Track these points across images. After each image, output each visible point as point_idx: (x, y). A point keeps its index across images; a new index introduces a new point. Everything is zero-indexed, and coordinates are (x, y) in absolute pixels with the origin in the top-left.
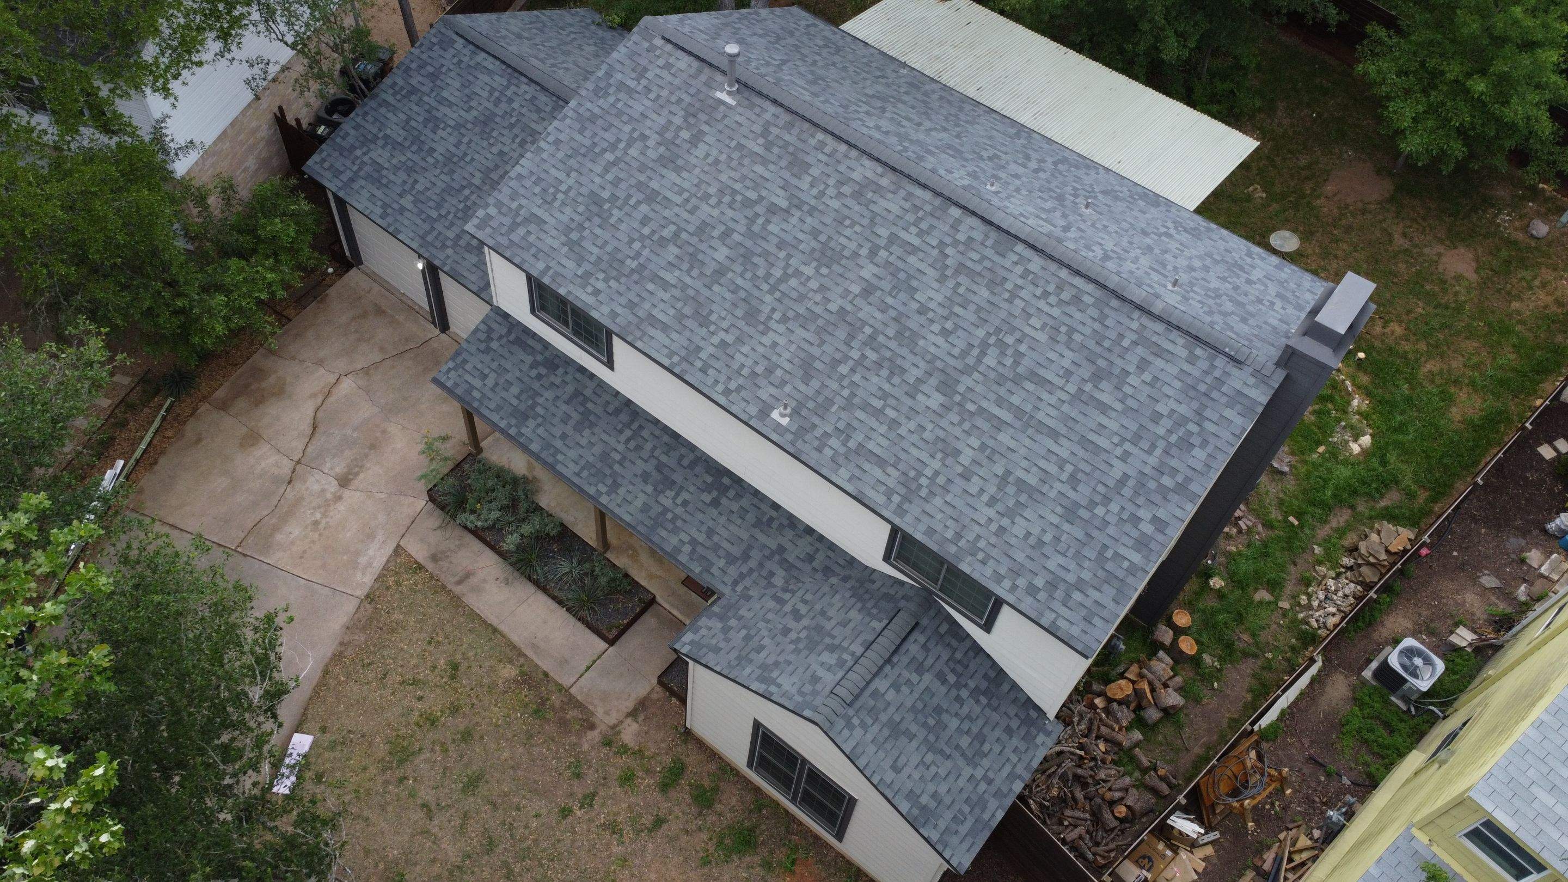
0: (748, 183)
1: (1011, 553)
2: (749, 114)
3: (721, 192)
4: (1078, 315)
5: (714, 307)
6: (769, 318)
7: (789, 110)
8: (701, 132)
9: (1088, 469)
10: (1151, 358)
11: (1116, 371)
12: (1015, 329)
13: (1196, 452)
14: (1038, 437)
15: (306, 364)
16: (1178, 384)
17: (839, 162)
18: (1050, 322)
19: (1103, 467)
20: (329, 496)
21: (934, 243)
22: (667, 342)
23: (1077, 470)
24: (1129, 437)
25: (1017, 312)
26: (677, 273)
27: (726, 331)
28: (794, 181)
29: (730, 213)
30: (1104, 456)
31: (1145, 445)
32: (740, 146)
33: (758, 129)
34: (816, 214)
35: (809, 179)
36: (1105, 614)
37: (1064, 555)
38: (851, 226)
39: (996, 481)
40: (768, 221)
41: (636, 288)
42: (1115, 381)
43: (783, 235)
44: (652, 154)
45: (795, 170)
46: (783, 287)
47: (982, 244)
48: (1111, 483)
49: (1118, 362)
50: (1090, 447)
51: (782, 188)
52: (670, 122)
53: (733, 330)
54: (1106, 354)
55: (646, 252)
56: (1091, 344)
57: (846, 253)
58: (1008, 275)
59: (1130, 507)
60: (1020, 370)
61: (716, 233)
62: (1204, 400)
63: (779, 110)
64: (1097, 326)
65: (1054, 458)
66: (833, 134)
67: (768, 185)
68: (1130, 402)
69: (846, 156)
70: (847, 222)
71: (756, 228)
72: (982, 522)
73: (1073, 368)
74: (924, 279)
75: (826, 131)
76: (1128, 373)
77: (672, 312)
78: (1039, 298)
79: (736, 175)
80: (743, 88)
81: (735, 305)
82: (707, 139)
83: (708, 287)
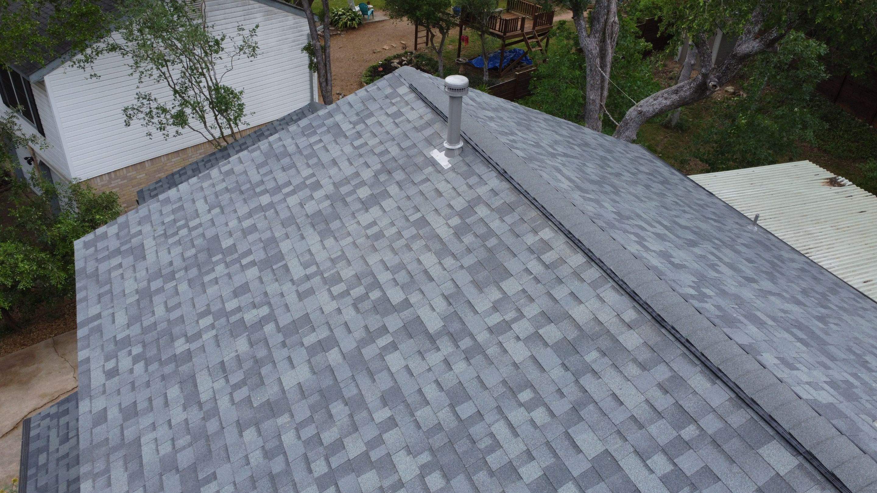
0: (402, 277)
2: (461, 184)
3: (358, 278)
5: (223, 471)
7: (518, 189)
8: (386, 194)
15: (67, 365)
17: (560, 281)
26: (219, 384)
28: (470, 292)
29: (349, 314)
32: (423, 222)
33: (459, 204)
34: (478, 359)
35: (496, 295)
38: (529, 407)
40: (394, 346)
41: (157, 385)
43: (403, 379)
44: (311, 207)
45: (482, 276)
46: (346, 483)
51: (446, 298)
52: (357, 174)
55: (207, 336)
57: (493, 461)
61: (310, 339)
63: (505, 185)
66: (569, 235)
67: (428, 287)
69: (576, 274)
70: (525, 396)
71: (369, 352)
75: (560, 227)
77: (166, 449)
79: (390, 259)
80: (469, 149)
81: (253, 482)
82: (388, 204)
83: (241, 427)
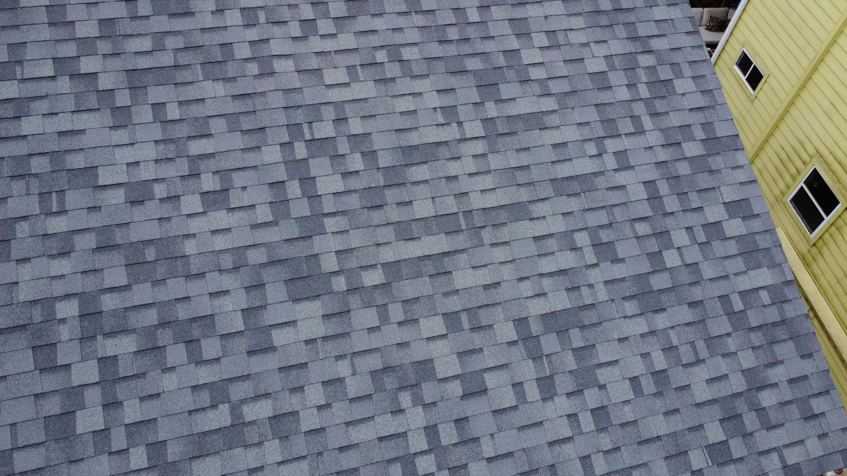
1: (645, 436)
4: (379, 24)
9: (602, 218)
10: (519, 13)
11: (501, 61)
12: (317, 106)
13: (680, 85)
14: (504, 234)
16: (578, 22)
18: (354, 60)
19: (615, 198)
21: (48, 70)
23: (593, 231)
24: (601, 133)
25: (295, 82)
30: (601, 182)
31: (625, 126)
36: (816, 385)
37: (699, 361)
39: (519, 351)
42: (511, 74)
47: (134, 18)
48: (645, 210)
49: (489, 46)
50: (575, 187)
54: (466, 49)
56: (436, 50)
58: (227, 37)
59: (692, 219)
60: (384, 160)
62: (622, 17)
64: (419, 20)
65: (551, 244)
68: (556, 87)
72: (567, 433)
73: (448, 100)
74: (87, 141)
76: (515, 52)
78: (304, 38)
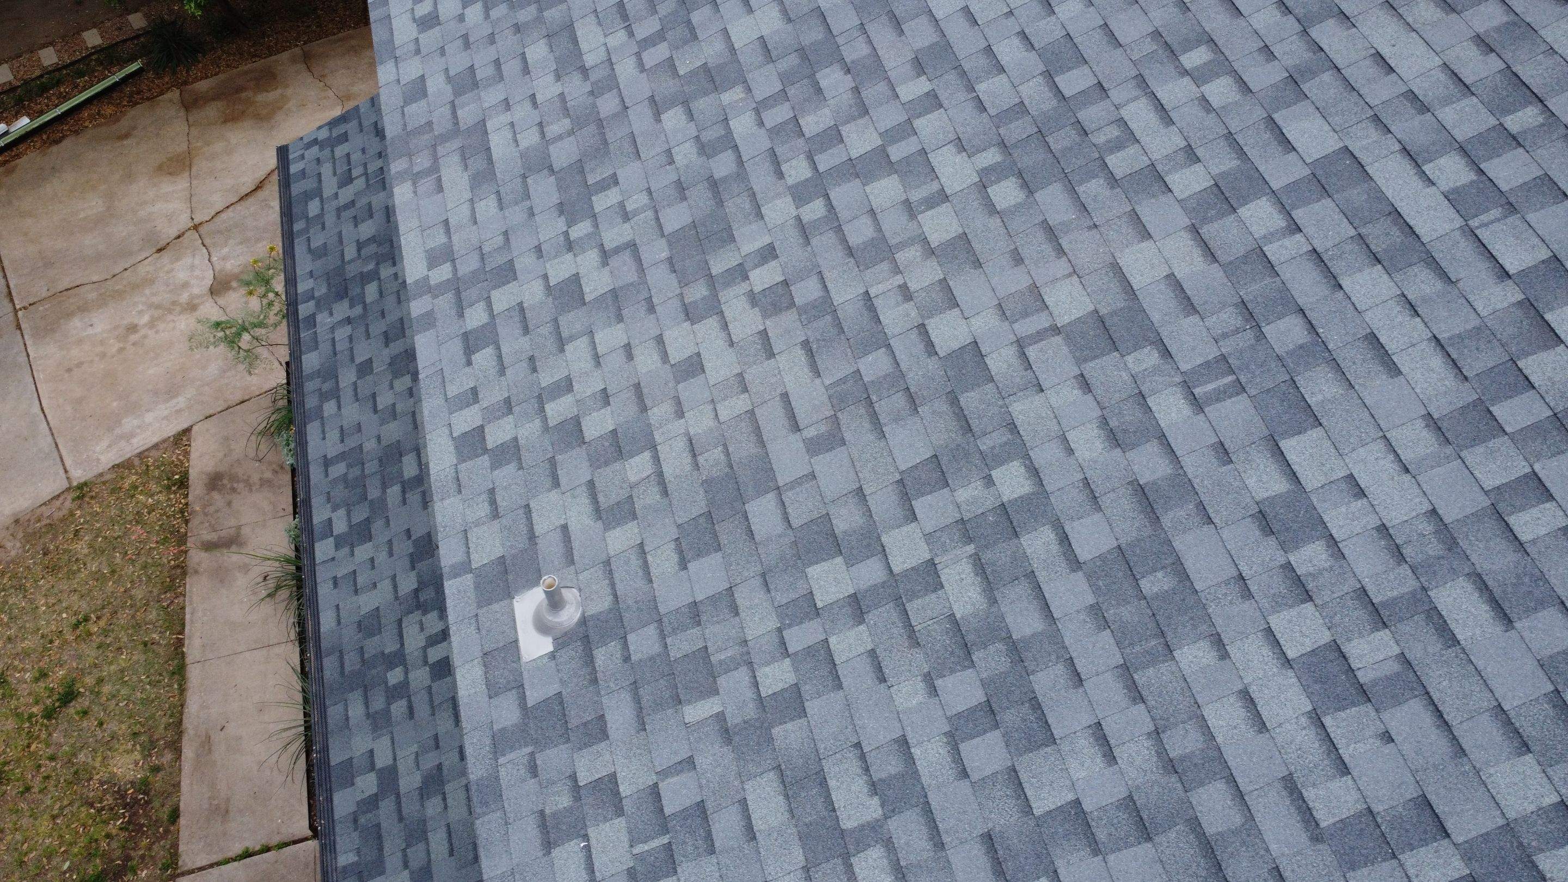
5: (630, 173)
6: (741, 273)
20: (184, 297)
22: (459, 216)
26: (619, 38)
27: (605, 256)
41: (507, 41)
43: (957, 31)
46: (844, 194)
53: (624, 262)
57: (1120, 163)
77: (530, 138)
81: (681, 189)
83: (657, 107)
